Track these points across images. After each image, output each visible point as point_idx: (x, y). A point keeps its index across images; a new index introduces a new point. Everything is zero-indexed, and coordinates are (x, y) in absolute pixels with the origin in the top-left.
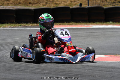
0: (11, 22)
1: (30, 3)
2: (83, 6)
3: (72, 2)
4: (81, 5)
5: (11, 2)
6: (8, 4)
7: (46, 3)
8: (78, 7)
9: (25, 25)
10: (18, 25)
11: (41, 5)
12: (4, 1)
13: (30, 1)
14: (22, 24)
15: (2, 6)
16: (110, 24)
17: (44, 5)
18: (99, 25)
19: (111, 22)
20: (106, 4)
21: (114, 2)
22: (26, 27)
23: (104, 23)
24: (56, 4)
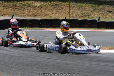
0: (27, 27)
1: (36, 15)
2: (66, 19)
3: (59, 15)
4: (66, 18)
5: (25, 14)
6: (24, 15)
7: (45, 15)
8: (64, 19)
9: (35, 28)
10: (31, 28)
11: (42, 17)
12: (21, 14)
13: (36, 14)
14: (33, 28)
15: (21, 17)
16: (82, 29)
17: (43, 17)
18: (76, 29)
19: (82, 28)
20: (78, 17)
21: (82, 16)
22: (36, 30)
23: (79, 28)
24: (50, 16)
